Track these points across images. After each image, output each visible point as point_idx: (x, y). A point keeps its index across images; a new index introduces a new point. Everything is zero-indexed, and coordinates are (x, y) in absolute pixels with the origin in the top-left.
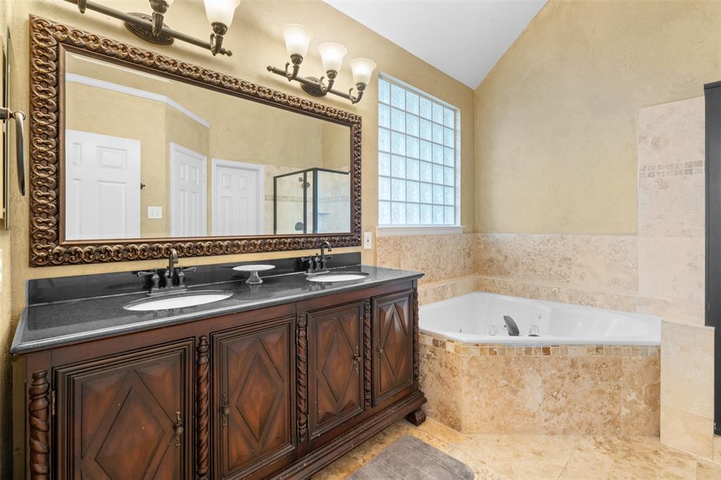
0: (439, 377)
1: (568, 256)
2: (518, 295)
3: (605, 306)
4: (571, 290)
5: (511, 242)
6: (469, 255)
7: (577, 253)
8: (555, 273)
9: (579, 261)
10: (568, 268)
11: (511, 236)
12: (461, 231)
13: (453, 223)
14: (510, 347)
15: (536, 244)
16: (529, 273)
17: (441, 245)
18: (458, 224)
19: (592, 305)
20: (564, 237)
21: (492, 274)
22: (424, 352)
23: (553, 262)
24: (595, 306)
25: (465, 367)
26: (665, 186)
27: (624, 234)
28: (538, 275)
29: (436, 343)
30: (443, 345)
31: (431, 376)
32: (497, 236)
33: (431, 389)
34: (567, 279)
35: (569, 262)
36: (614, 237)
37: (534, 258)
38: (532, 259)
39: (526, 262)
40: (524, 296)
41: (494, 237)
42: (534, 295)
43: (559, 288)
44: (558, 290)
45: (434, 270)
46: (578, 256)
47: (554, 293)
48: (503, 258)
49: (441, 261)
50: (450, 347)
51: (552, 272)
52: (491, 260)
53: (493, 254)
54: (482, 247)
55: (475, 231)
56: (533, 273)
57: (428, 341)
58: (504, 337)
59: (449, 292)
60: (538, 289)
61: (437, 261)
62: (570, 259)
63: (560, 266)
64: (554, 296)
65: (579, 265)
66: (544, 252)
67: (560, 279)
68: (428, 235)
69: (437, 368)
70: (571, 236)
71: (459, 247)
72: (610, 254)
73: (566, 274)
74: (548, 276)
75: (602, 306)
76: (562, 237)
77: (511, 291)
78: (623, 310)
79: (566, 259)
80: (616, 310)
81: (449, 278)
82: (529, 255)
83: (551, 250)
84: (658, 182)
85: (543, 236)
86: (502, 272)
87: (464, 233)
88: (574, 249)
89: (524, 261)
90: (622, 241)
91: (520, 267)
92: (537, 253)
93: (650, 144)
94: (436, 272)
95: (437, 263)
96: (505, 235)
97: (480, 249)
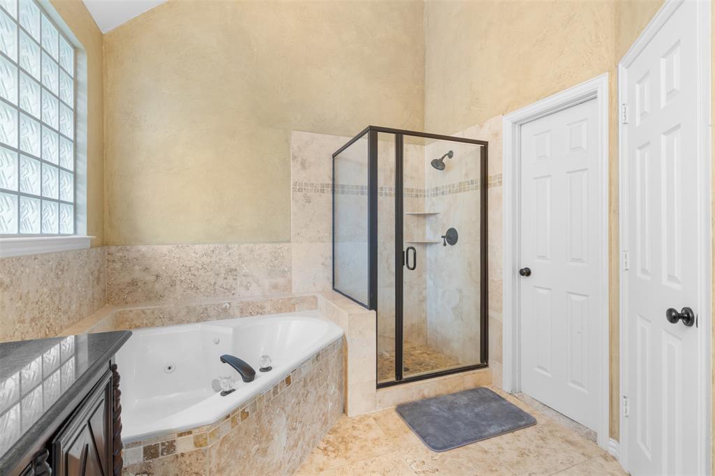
1: (233, 266)
2: (181, 322)
3: (272, 312)
4: (242, 303)
5: (166, 255)
6: (98, 279)
7: (243, 263)
8: (221, 287)
9: (244, 271)
10: (234, 279)
11: (164, 249)
12: (88, 245)
13: (72, 232)
14: (260, 396)
15: (198, 256)
16: (189, 291)
17: (62, 270)
18: (83, 232)
19: (261, 314)
20: (229, 246)
21: (135, 302)
23: (217, 275)
24: (265, 313)
26: (309, 201)
27: (282, 242)
28: (201, 292)
29: (152, 452)
30: (170, 447)
32: (143, 248)
34: (233, 292)
35: (235, 273)
36: (274, 245)
37: (196, 273)
38: (194, 275)
39: (185, 279)
40: (188, 322)
41: (139, 251)
42: (203, 317)
43: (229, 304)
44: (228, 306)
45: (52, 316)
46: (243, 265)
47: (225, 310)
48: (153, 278)
49: (64, 297)
50: (184, 446)
51: (217, 287)
52: (134, 283)
53: (137, 273)
54: (118, 266)
55: (104, 244)
56: (194, 290)
57: (131, 458)
60: (206, 309)
61: (56, 299)
62: (236, 270)
63: (226, 278)
64: (224, 314)
65: (244, 276)
66: (208, 265)
67: (225, 293)
68: (42, 255)
70: (236, 245)
71: (86, 270)
72: (271, 261)
73: (231, 286)
74: (213, 292)
75: (269, 313)
76: (227, 247)
77: (171, 319)
78: (286, 312)
79: (231, 270)
80: (281, 312)
81: (73, 323)
82: (190, 271)
83: (216, 261)
84: (304, 197)
85: (206, 246)
86: (151, 296)
87: (91, 248)
88: (239, 259)
89: (183, 279)
90: (280, 248)
91: (178, 287)
92: (200, 267)
93: (299, 163)
94: (55, 319)
95: (57, 303)
96: (156, 247)
97: (114, 269)
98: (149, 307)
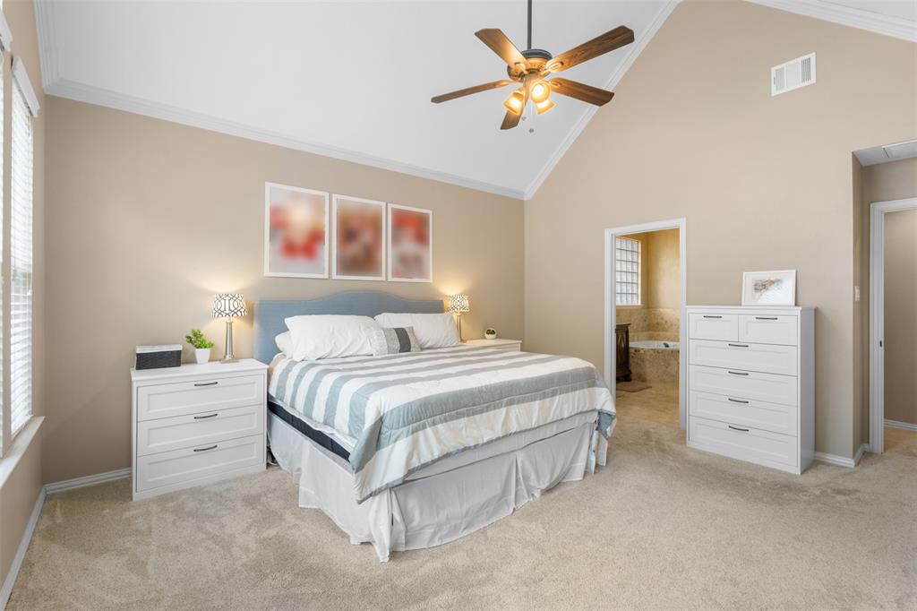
0: (637, 364)
5: (668, 313)
6: (645, 320)
11: (669, 311)
12: (641, 308)
13: (637, 303)
14: (665, 351)
17: (631, 315)
18: (639, 304)
21: (658, 331)
22: (631, 355)
25: (648, 357)
29: (636, 351)
30: (639, 351)
31: (633, 364)
32: (661, 310)
33: (634, 369)
41: (659, 311)
45: (634, 324)
48: (664, 322)
50: (642, 351)
52: (658, 324)
53: (659, 320)
55: (648, 308)
57: (633, 351)
58: (663, 347)
59: (636, 338)
69: (636, 360)
71: (640, 316)
81: (635, 332)
86: (664, 330)
87: (643, 308)
96: (666, 309)
97: (651, 317)
98: (661, 333)
